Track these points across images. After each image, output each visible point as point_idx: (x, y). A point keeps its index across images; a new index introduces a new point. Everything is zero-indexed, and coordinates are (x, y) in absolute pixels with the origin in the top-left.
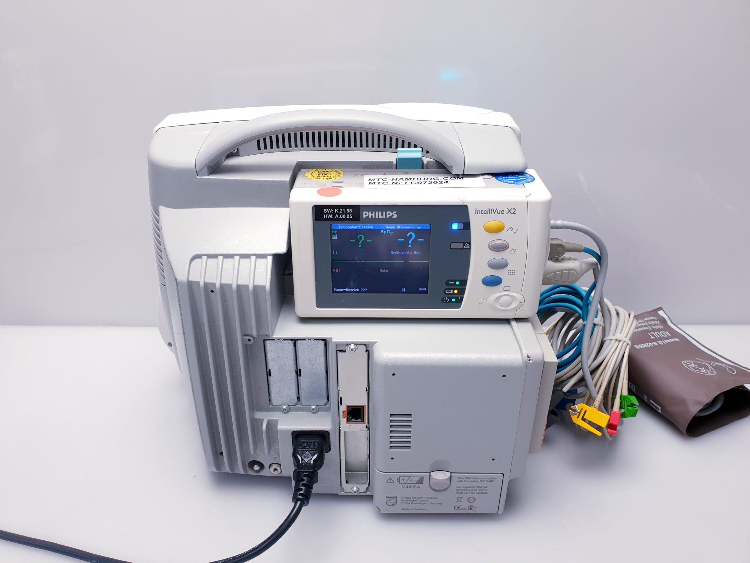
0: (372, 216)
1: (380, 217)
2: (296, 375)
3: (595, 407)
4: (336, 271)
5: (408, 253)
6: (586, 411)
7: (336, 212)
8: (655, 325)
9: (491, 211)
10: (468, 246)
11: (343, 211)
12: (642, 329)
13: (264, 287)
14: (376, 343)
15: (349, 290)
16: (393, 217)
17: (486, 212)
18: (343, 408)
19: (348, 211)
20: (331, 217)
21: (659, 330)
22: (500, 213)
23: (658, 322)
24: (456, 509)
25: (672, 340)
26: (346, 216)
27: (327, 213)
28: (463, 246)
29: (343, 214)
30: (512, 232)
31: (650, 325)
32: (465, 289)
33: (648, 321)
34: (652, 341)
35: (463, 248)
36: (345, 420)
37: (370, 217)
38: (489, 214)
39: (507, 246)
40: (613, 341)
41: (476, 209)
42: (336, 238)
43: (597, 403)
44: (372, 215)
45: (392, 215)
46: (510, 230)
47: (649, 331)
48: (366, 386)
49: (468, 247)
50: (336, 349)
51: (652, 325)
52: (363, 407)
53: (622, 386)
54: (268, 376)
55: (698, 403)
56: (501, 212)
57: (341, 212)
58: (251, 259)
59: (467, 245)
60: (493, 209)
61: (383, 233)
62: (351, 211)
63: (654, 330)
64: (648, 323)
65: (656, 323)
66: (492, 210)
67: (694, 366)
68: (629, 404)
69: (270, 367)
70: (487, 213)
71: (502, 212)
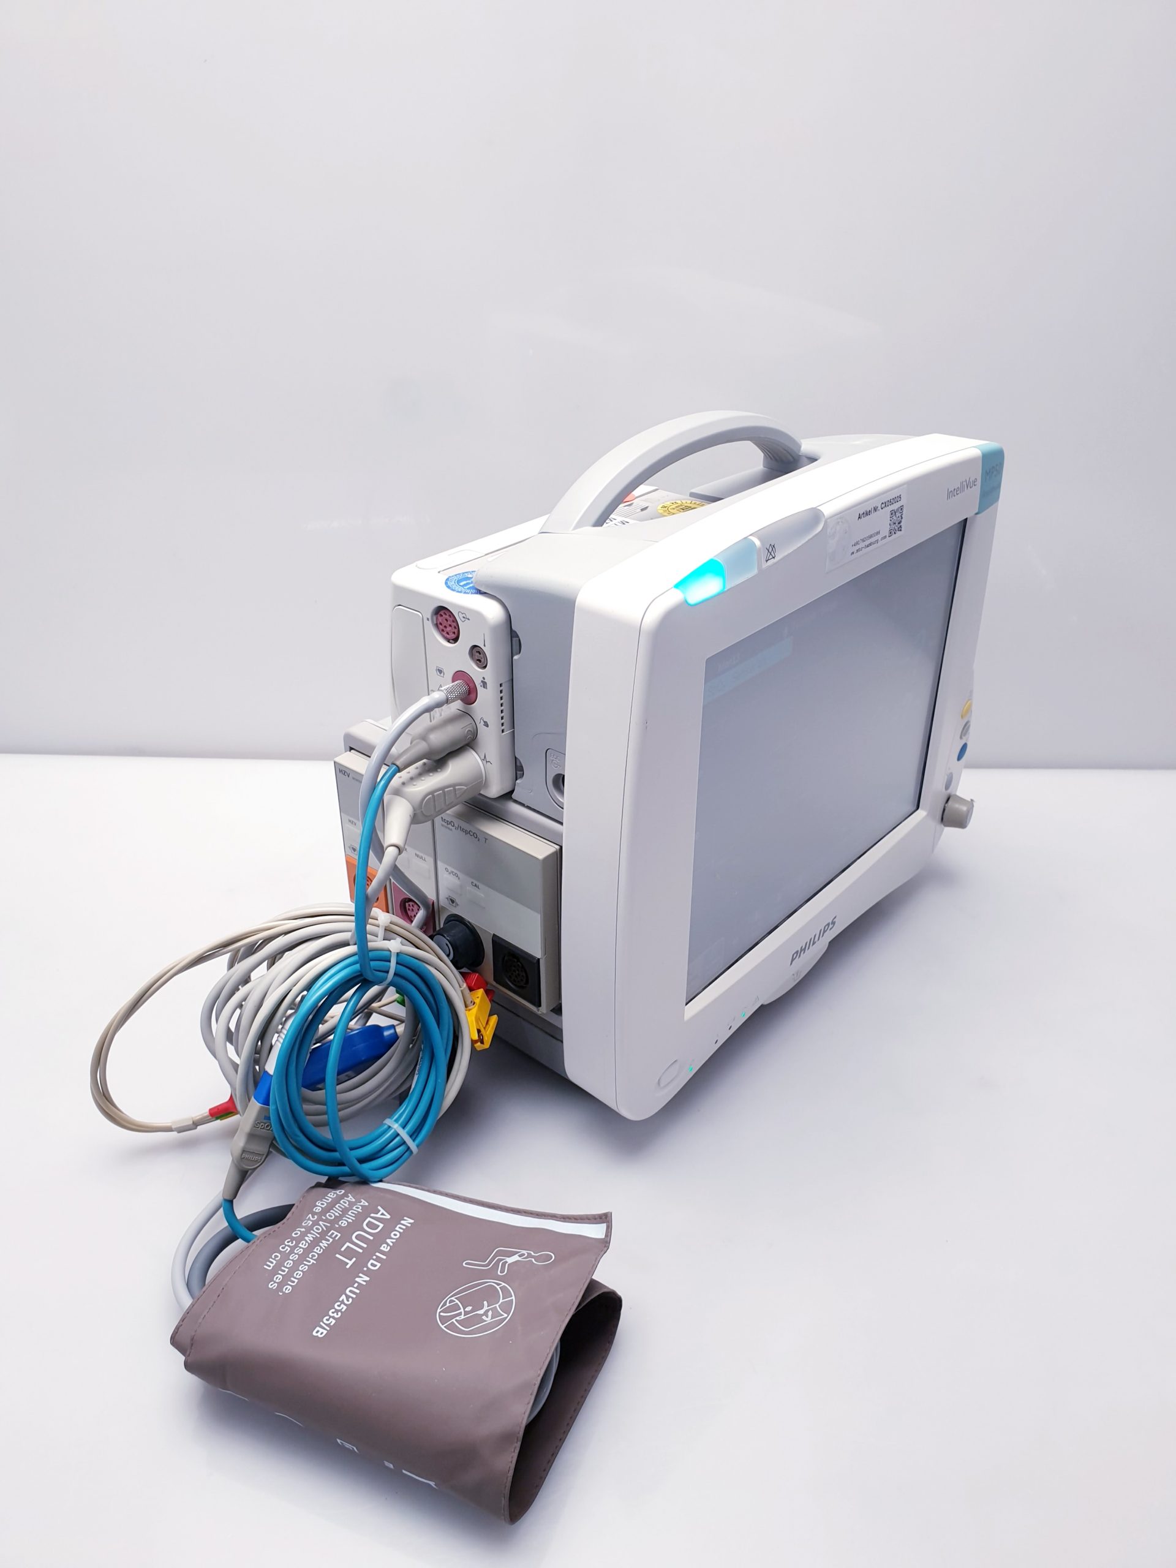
8: (345, 1211)
12: (317, 1250)
23: (351, 1198)
33: (325, 1211)
34: (351, 1276)
47: (335, 1247)
51: (338, 1219)
67: (465, 1313)
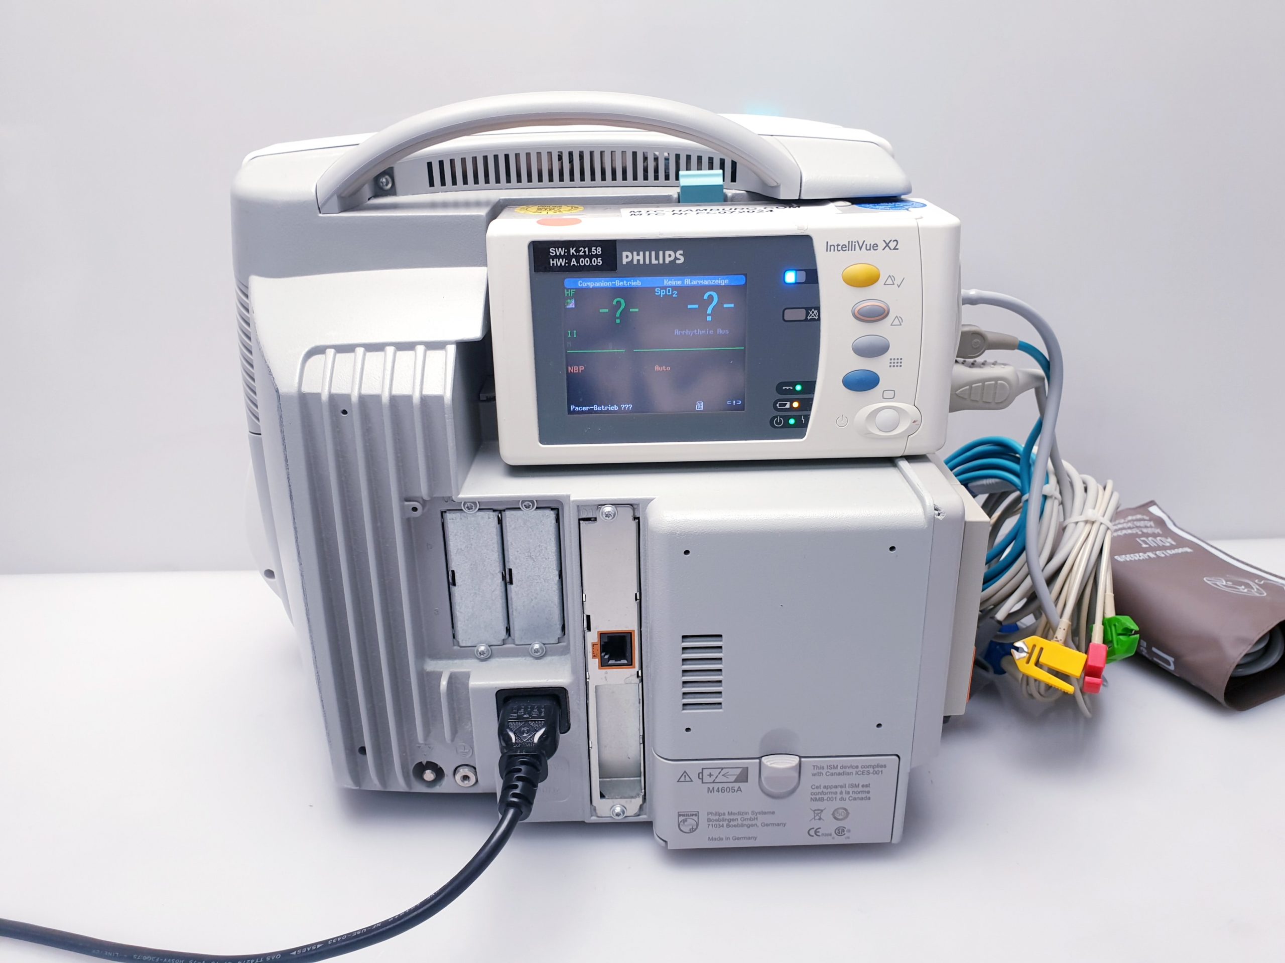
0: (638, 261)
1: (654, 262)
2: (503, 583)
3: (1058, 641)
4: (575, 372)
5: (706, 332)
6: (1042, 649)
7: (573, 253)
8: (1146, 527)
9: (855, 245)
10: (815, 315)
11: (585, 252)
12: (1124, 532)
13: (439, 399)
14: (652, 502)
15: (599, 408)
16: (678, 262)
17: (846, 247)
18: (593, 637)
19: (594, 252)
20: (563, 264)
21: (1155, 535)
22: (870, 249)
23: (1152, 523)
24: (813, 836)
25: (1180, 550)
26: (591, 262)
27: (556, 257)
28: (807, 316)
29: (584, 257)
30: (894, 284)
31: (1137, 527)
32: (812, 399)
33: (1134, 521)
34: (1145, 551)
35: (806, 320)
36: (596, 661)
37: (635, 262)
38: (852, 250)
39: (886, 312)
40: (1081, 525)
41: (827, 242)
42: (574, 306)
43: (1061, 633)
44: (639, 258)
45: (676, 258)
46: (889, 281)
47: (1137, 535)
48: (635, 590)
49: (815, 317)
50: (578, 515)
51: (1140, 527)
52: (630, 634)
53: (1104, 603)
54: (451, 586)
55: (1242, 641)
56: (873, 247)
57: (581, 253)
58: (415, 352)
59: (813, 312)
60: (858, 242)
61: (659, 294)
62: (599, 252)
63: (1147, 535)
64: (1134, 524)
65: (1148, 525)
66: (857, 244)
67: (1226, 583)
68: (1120, 631)
69: (453, 566)
70: (847, 249)
71: (875, 247)
